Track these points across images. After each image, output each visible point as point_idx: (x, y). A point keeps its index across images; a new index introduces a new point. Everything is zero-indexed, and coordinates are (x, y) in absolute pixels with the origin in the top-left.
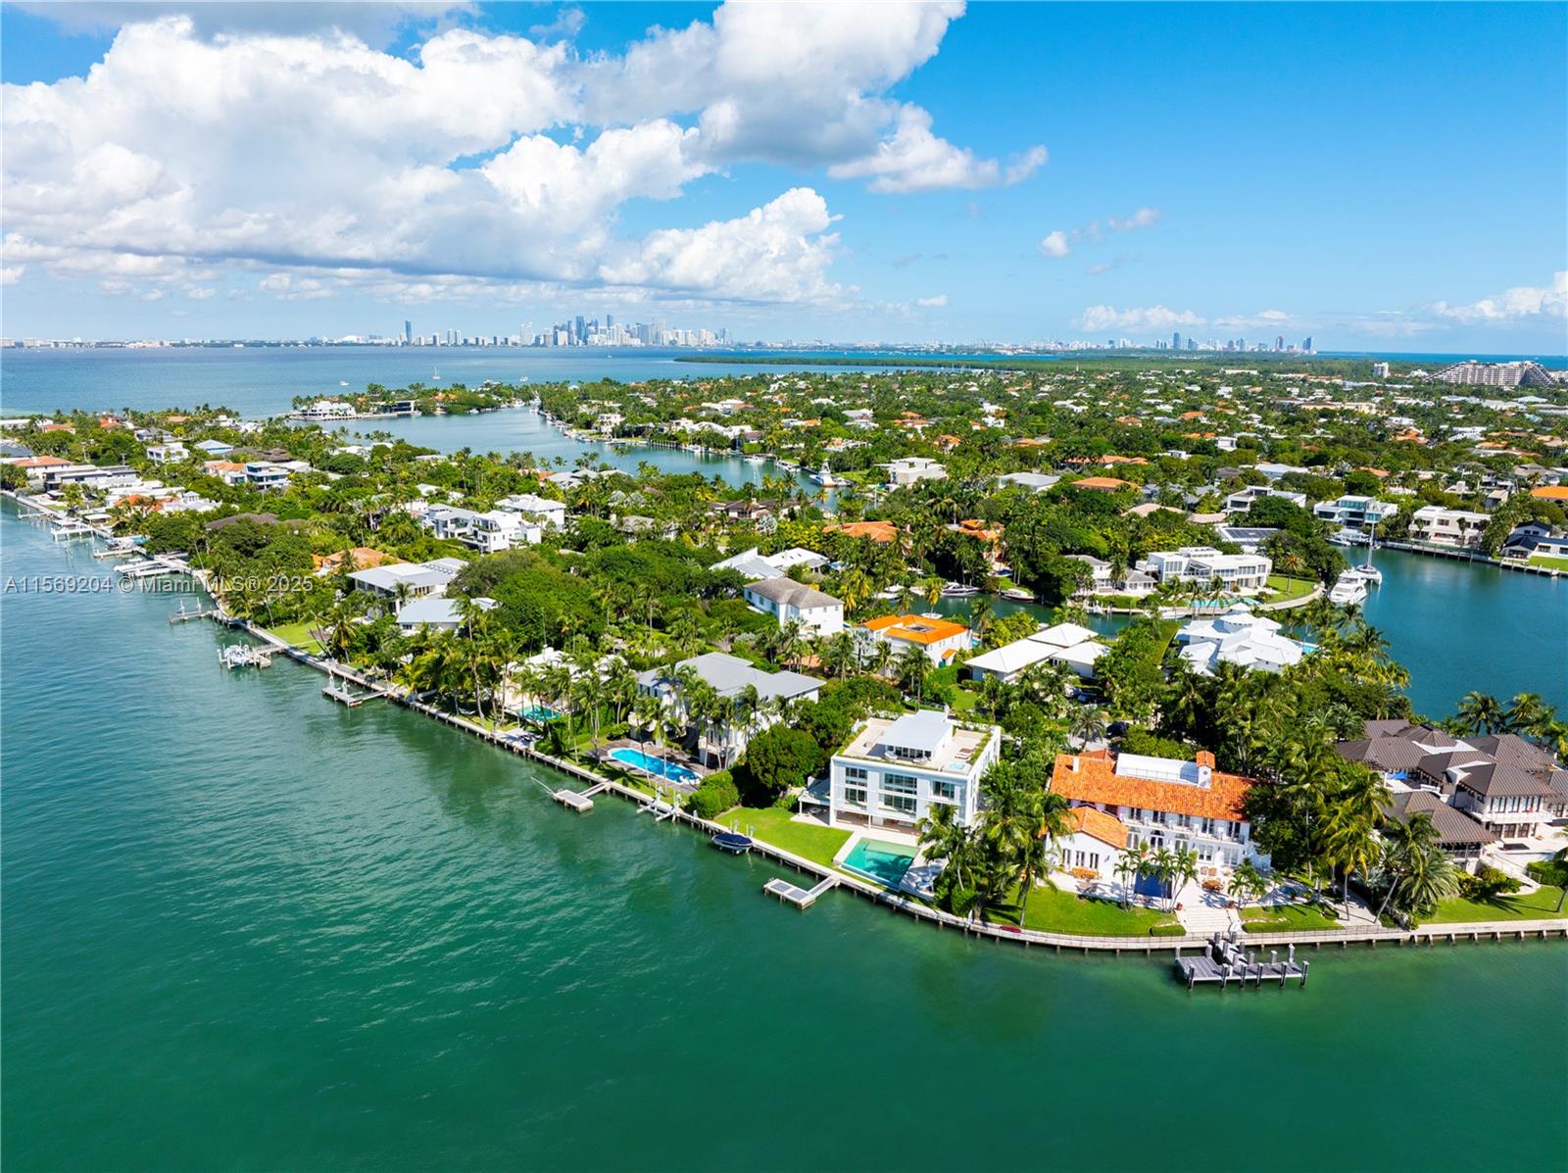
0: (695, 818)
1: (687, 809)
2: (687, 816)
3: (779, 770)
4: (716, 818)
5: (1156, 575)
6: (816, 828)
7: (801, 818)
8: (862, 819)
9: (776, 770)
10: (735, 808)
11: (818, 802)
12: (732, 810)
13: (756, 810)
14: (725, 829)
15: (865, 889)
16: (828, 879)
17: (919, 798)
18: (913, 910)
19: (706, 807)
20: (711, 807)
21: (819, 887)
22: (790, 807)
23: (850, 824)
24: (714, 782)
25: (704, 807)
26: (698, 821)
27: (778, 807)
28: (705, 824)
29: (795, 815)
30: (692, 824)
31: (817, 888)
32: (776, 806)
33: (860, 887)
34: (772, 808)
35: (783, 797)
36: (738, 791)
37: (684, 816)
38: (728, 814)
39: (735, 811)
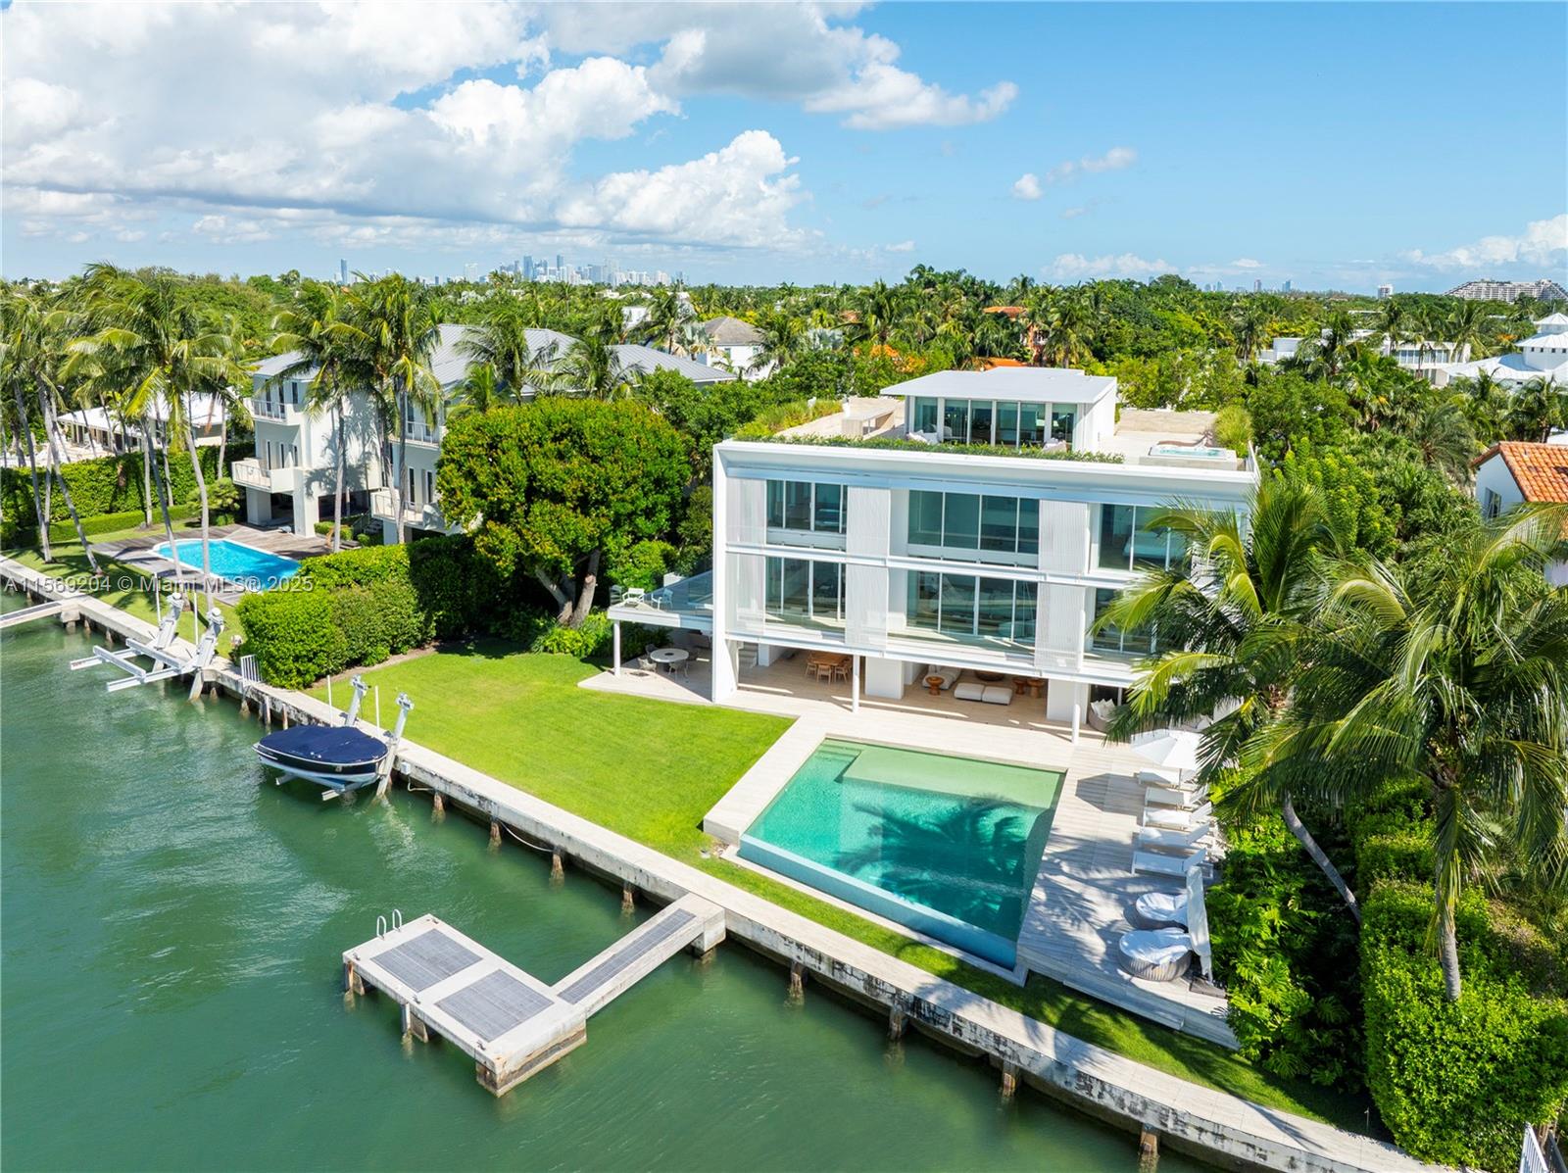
2: (231, 676)
3: (536, 506)
4: (320, 684)
7: (620, 680)
8: (830, 673)
10: (411, 655)
12: (395, 660)
13: (478, 660)
15: (842, 966)
16: (669, 911)
17: (1045, 575)
18: (1121, 1102)
19: (272, 639)
20: (293, 641)
21: (614, 956)
22: (590, 650)
23: (785, 694)
24: (337, 569)
25: (269, 639)
26: (257, 692)
27: (551, 652)
28: (273, 700)
29: (603, 670)
30: (244, 704)
31: (605, 963)
32: (546, 649)
33: (820, 958)
34: (532, 655)
35: (569, 622)
36: (420, 598)
37: (222, 677)
38: (372, 672)
39: (404, 663)
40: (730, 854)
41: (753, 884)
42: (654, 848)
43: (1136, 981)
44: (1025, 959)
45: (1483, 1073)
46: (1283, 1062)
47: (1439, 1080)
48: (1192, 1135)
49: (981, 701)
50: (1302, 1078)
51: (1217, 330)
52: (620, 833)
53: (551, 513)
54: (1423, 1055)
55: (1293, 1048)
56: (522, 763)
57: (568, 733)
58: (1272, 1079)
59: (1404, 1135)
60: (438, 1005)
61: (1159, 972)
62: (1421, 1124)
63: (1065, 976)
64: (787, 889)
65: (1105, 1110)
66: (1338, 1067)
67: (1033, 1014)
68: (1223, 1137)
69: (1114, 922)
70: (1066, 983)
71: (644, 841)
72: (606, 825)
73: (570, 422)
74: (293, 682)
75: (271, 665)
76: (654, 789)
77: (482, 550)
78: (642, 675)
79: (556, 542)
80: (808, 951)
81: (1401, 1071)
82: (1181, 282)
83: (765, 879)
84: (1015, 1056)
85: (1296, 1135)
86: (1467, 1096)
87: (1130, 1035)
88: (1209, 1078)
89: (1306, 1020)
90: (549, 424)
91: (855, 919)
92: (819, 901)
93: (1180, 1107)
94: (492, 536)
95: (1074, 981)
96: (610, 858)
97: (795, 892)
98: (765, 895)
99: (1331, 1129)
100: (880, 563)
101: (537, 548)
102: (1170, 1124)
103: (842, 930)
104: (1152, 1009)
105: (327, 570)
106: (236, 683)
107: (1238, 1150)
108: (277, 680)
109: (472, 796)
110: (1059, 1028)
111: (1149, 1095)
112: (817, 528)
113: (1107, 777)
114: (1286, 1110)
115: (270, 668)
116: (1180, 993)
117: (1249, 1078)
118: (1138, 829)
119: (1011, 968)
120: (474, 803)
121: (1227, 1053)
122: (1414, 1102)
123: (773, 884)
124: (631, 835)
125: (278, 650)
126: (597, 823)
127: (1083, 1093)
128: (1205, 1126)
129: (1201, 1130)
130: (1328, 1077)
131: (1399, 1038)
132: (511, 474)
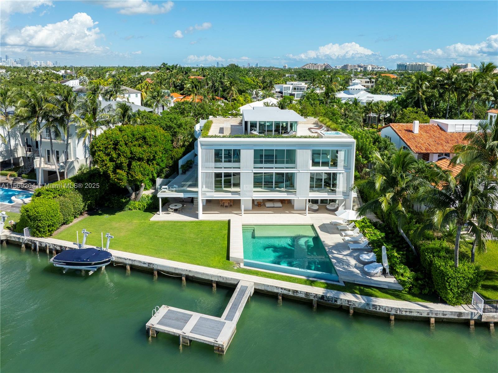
0: (26, 237)
1: (16, 228)
2: (15, 237)
3: (134, 163)
4: (54, 233)
5: (281, 92)
6: (184, 224)
7: (161, 216)
8: (234, 205)
9: (129, 165)
10: (80, 218)
11: (181, 195)
12: (75, 221)
13: (106, 217)
14: (69, 244)
15: (297, 291)
16: (239, 287)
17: (299, 170)
18: (385, 310)
19: (40, 220)
20: (48, 220)
21: (233, 304)
22: (145, 208)
23: (218, 213)
24: (51, 191)
25: (38, 221)
26: (31, 241)
27: (132, 210)
28: (40, 242)
29: (155, 214)
30: (23, 246)
31: (231, 307)
32: (130, 209)
33: (289, 290)
34: (124, 212)
35: (135, 199)
36: (83, 198)
37: (10, 237)
38: (71, 226)
39: (80, 221)
40: (242, 265)
41: (256, 274)
42: (219, 269)
43: (372, 278)
44: (341, 279)
45: (467, 282)
46: (415, 290)
47: (458, 286)
48: (404, 313)
49: (274, 207)
50: (421, 293)
51: (257, 82)
52: (205, 266)
53: (140, 165)
54: (454, 281)
55: (416, 286)
56: (155, 250)
57: (161, 237)
58: (414, 295)
59: (449, 301)
60: (191, 332)
61: (378, 274)
62: (454, 297)
63: (354, 281)
64: (266, 273)
65: (381, 312)
66: (428, 289)
67: (353, 293)
68: (412, 312)
69: (356, 264)
70: (355, 282)
71: (214, 267)
72: (198, 264)
73: (140, 134)
74: (47, 235)
75: (37, 230)
76: (203, 250)
77: (116, 180)
78: (169, 213)
79: (142, 174)
80: (285, 289)
81: (449, 286)
82: (236, 66)
83: (259, 272)
84: (354, 304)
85: (427, 307)
86: (463, 288)
87: (377, 293)
88: (401, 299)
89: (416, 279)
90: (133, 135)
91: (291, 277)
92: (278, 275)
93: (400, 307)
94: (120, 174)
95: (357, 281)
96: (207, 275)
97: (269, 273)
98: (262, 276)
99: (432, 304)
100: (251, 171)
101: (136, 177)
102: (398, 312)
103: (290, 281)
104: (379, 284)
105: (47, 192)
106: (19, 238)
107: (415, 314)
108: (40, 235)
109: (145, 264)
110: (361, 294)
111: (392, 306)
112: (225, 162)
113: (324, 224)
114: (421, 302)
115: (37, 231)
116: (382, 279)
117: (409, 296)
118: (343, 238)
119: (338, 282)
120: (146, 266)
121: (400, 291)
122: (452, 292)
123: (261, 272)
124: (209, 266)
125: (42, 224)
126: (195, 264)
127: (374, 310)
128: (407, 310)
129: (406, 311)
130: (426, 291)
131: (448, 279)
132: (125, 153)
